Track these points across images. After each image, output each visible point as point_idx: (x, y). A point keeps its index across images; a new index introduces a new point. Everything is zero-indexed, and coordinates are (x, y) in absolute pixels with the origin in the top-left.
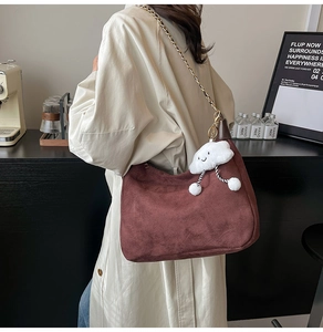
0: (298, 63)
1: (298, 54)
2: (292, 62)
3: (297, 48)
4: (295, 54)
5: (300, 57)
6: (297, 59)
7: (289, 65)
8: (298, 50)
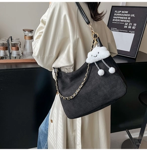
0: (118, 20)
1: (118, 16)
2: (115, 20)
3: (118, 13)
4: (117, 16)
5: (119, 17)
6: (118, 19)
7: (114, 21)
8: (118, 15)
